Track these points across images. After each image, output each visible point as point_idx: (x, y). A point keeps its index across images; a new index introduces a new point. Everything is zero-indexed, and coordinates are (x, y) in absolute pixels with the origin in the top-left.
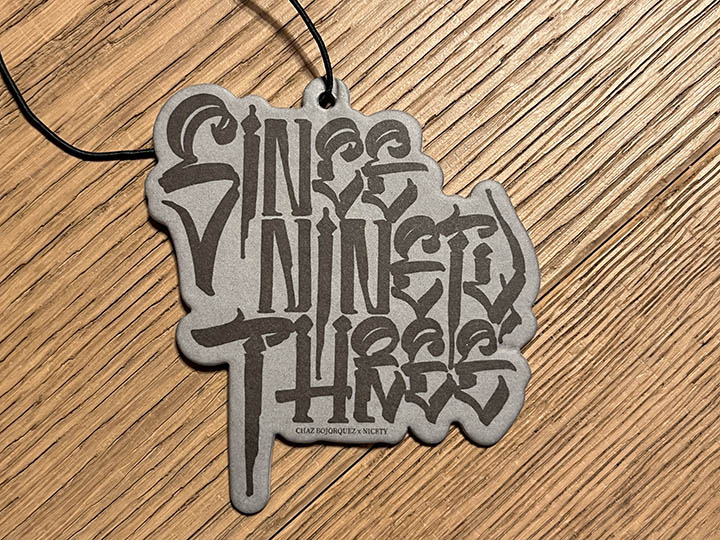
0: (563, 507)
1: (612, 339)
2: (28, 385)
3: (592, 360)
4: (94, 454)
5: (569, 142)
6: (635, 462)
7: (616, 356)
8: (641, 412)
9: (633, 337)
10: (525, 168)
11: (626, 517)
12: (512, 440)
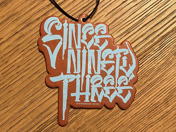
0: (150, 102)
1: (166, 61)
2: (17, 62)
3: (161, 66)
4: (32, 80)
5: (158, 10)
6: (170, 92)
7: (167, 65)
8: (172, 80)
9: (172, 61)
10: (147, 16)
11: (166, 106)
12: (138, 84)
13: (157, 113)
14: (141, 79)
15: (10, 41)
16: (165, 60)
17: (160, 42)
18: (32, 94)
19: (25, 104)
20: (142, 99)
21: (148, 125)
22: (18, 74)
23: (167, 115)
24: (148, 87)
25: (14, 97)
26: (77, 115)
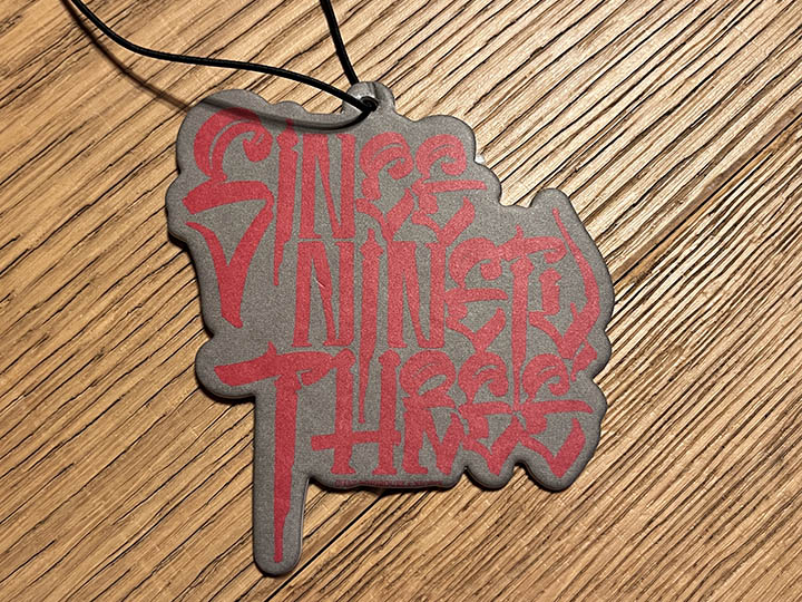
0: (708, 465)
1: (749, 278)
2: (89, 336)
3: (729, 300)
4: (163, 412)
5: (687, 73)
6: (785, 413)
7: (755, 297)
8: (787, 358)
9: (773, 274)
10: (641, 100)
11: (780, 476)
12: (644, 390)
13: (744, 512)
14: (652, 364)
15: (57, 248)
16: (743, 275)
17: (709, 202)
18: (165, 475)
19: (137, 523)
20: (668, 454)
21: (713, 572)
22: (99, 390)
23: (791, 515)
24: (689, 399)
25: (81, 498)
26: (383, 553)
